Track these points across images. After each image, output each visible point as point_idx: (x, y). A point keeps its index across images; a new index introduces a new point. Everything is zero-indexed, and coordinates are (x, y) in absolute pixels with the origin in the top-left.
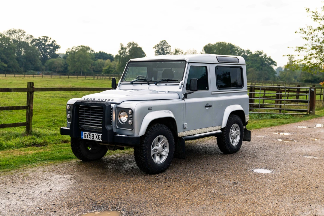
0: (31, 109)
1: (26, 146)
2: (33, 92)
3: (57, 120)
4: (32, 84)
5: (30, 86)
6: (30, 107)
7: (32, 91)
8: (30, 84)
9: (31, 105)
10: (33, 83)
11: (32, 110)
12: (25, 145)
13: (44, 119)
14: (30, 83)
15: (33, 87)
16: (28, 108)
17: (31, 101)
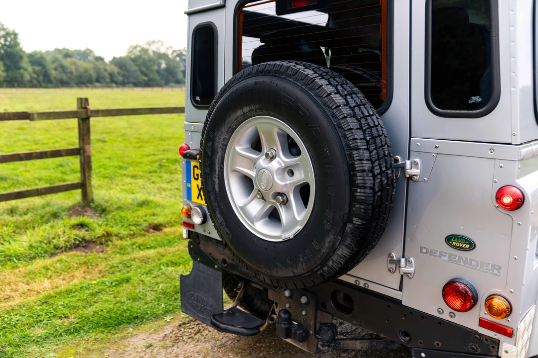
0: (86, 154)
1: (57, 249)
2: (88, 118)
3: (168, 160)
4: (84, 101)
5: (81, 106)
6: (84, 152)
7: (84, 116)
8: (81, 103)
9: (87, 147)
10: (86, 100)
11: (89, 157)
12: (55, 247)
13: (148, 156)
14: (81, 99)
15: (86, 108)
16: (81, 152)
17: (86, 138)
